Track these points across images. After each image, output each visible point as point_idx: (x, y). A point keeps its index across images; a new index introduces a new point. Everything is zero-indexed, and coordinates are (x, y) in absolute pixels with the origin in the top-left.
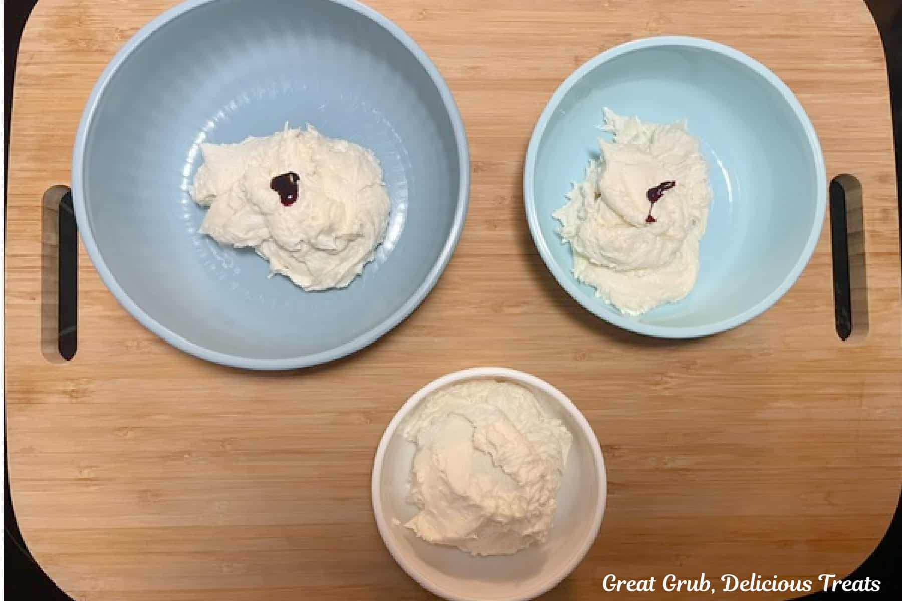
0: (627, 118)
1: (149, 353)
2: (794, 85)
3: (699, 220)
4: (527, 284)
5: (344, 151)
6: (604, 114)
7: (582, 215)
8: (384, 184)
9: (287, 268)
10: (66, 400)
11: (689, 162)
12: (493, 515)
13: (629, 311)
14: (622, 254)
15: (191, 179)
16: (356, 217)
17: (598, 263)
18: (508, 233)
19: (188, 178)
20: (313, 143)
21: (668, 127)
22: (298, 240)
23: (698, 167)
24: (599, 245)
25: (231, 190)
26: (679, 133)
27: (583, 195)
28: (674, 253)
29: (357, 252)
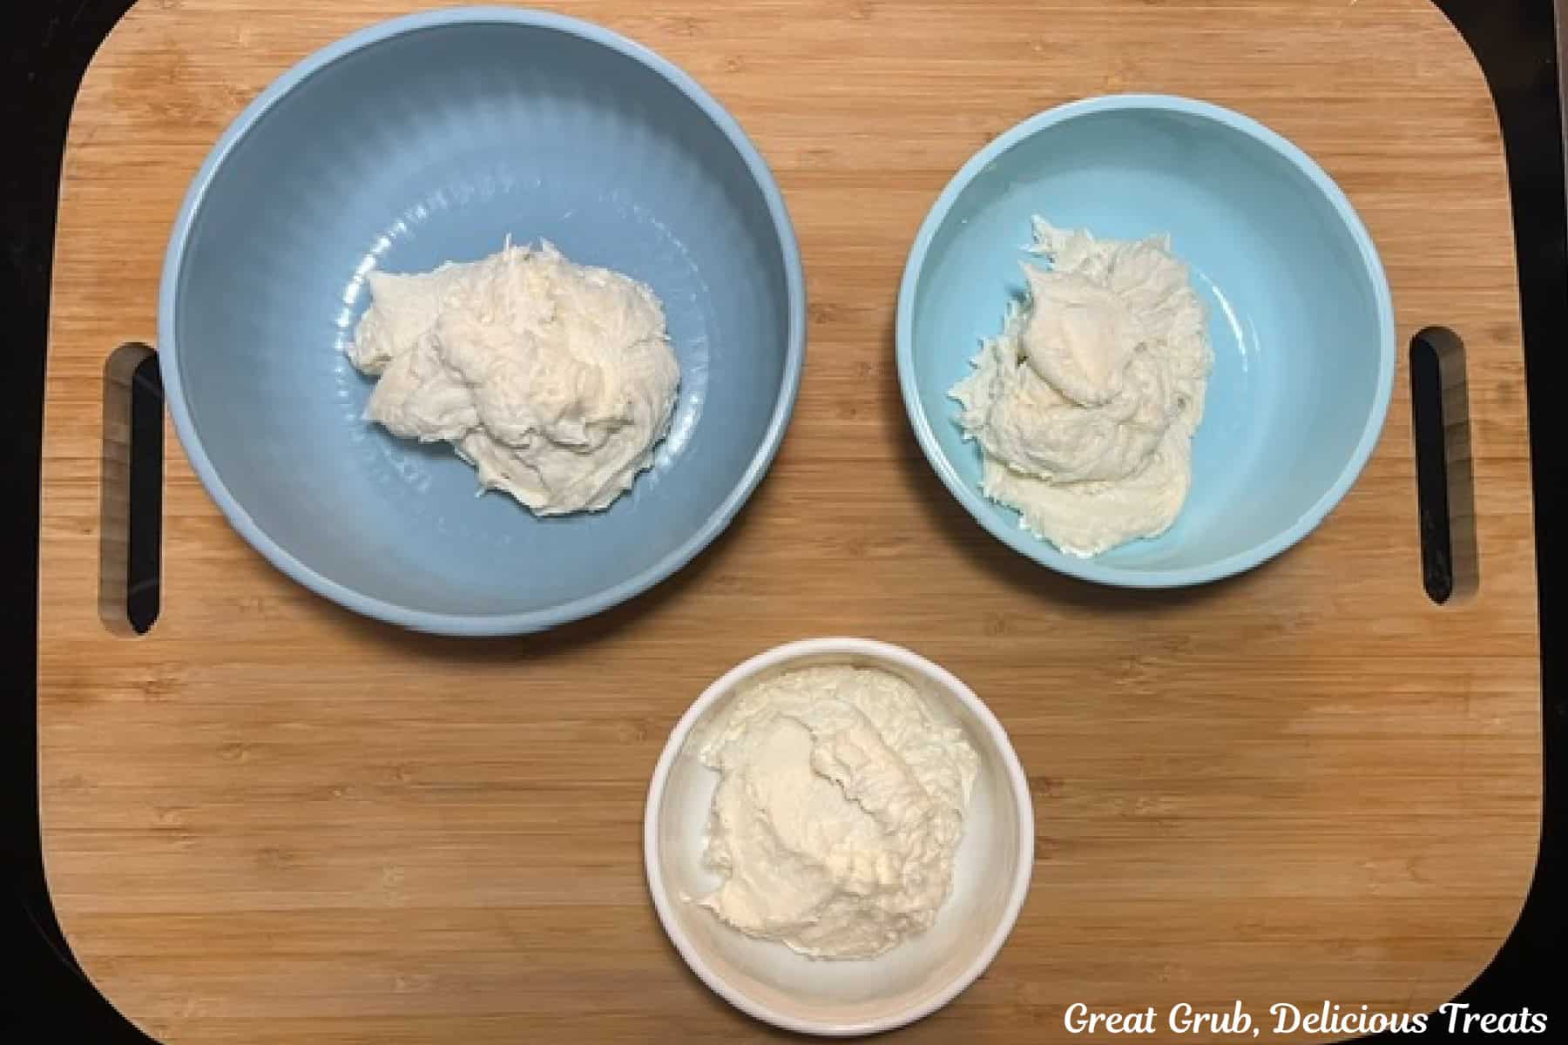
0: (1071, 233)
1: (279, 618)
2: (1345, 181)
3: (1189, 398)
4: (904, 507)
5: (602, 283)
6: (1033, 226)
7: (995, 391)
8: (668, 338)
9: (508, 478)
10: (140, 697)
11: (1172, 301)
12: (844, 880)
13: (1074, 551)
14: (1061, 453)
15: (350, 330)
16: (622, 391)
17: (1022, 470)
18: (874, 424)
19: (345, 330)
20: (552, 271)
21: (1138, 244)
22: (524, 427)
23: (1188, 311)
24: (1021, 438)
25: (416, 346)
26: (1155, 254)
27: (998, 360)
28: (1150, 452)
29: (622, 452)
